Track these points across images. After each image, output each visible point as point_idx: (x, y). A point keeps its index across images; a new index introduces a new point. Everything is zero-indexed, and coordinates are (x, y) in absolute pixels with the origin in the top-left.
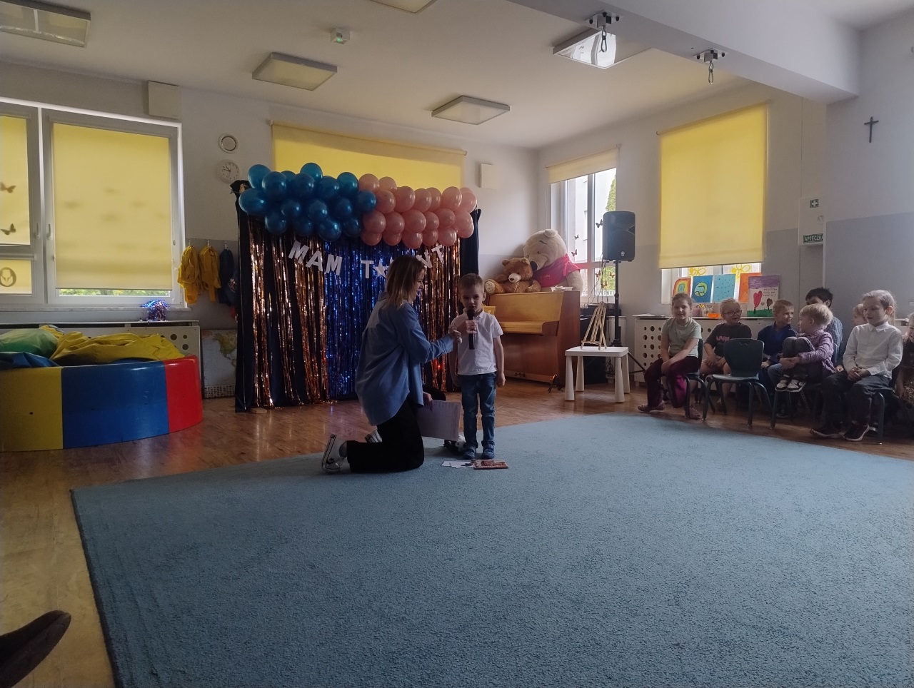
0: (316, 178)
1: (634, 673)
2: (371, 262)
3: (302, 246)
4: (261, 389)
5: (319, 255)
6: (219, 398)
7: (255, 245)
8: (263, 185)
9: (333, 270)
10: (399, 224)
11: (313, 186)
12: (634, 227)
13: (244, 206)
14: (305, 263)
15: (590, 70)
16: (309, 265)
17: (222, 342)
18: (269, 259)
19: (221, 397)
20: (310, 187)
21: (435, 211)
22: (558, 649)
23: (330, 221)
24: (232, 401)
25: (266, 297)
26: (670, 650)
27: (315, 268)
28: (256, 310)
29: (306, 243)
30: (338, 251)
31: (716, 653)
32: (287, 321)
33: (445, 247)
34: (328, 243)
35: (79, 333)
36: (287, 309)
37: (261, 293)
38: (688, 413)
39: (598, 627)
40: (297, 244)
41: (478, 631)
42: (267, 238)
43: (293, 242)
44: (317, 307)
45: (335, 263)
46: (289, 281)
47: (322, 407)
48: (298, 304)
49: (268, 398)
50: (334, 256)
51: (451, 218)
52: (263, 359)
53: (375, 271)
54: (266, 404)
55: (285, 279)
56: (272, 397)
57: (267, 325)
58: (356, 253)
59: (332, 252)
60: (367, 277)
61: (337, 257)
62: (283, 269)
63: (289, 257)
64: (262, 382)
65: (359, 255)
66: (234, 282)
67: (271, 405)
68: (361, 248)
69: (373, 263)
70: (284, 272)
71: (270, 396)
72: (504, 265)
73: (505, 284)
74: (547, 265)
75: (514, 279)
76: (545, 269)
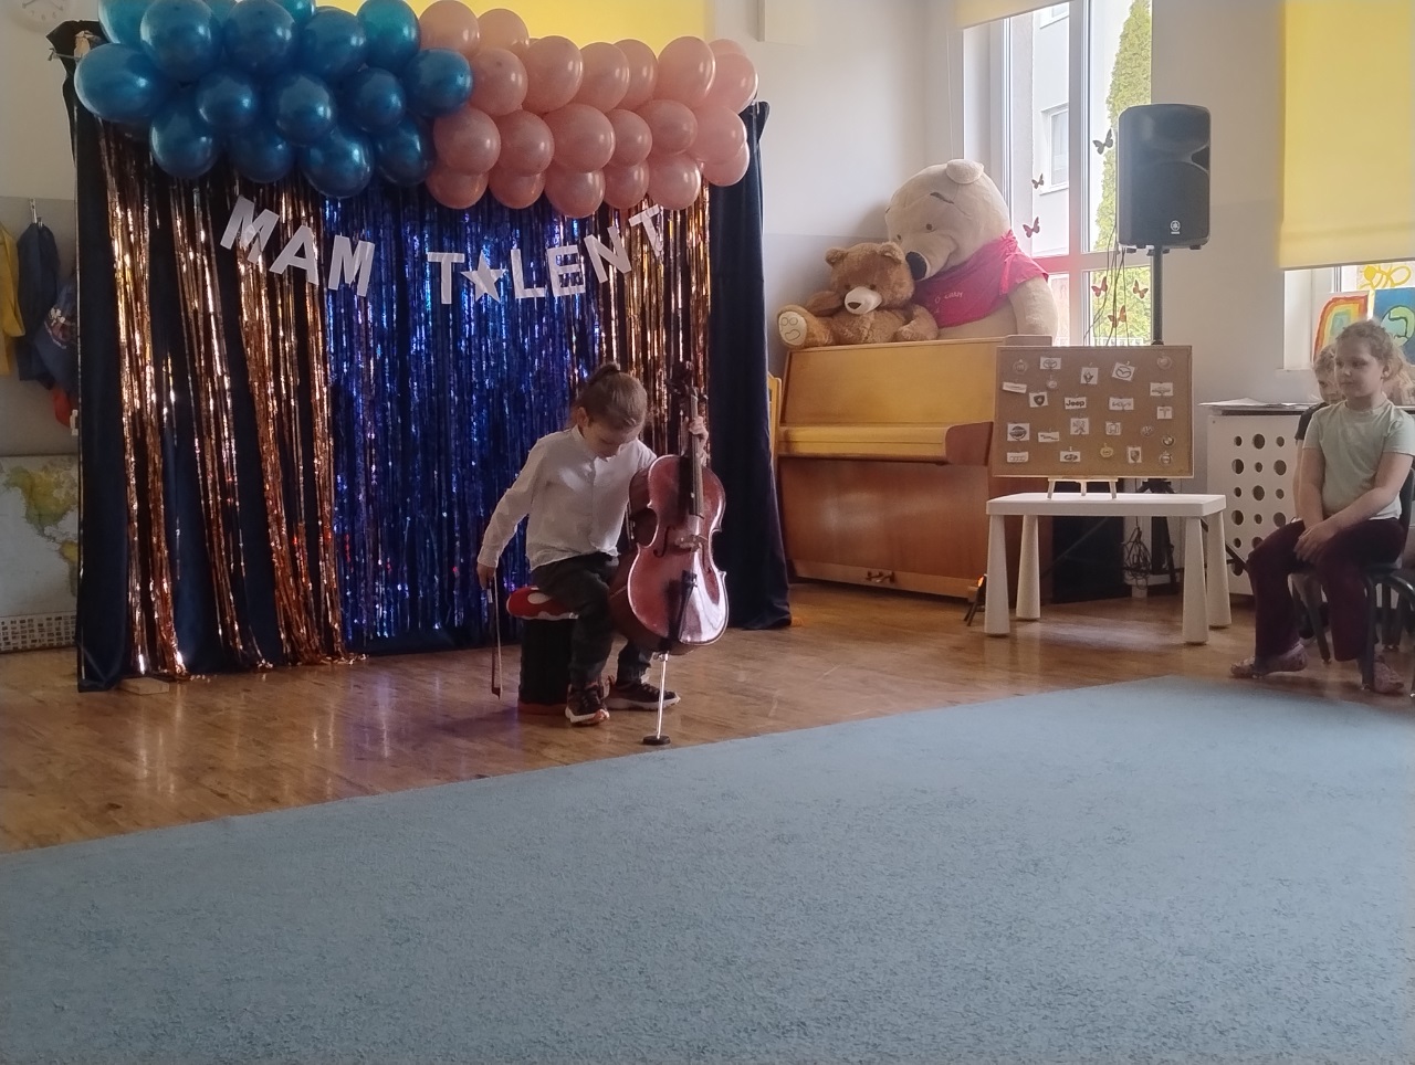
0: (296, 14)
2: (459, 258)
3: (258, 211)
4: (149, 623)
5: (306, 236)
6: (25, 651)
7: (124, 209)
8: (145, 34)
9: (349, 280)
10: (538, 146)
11: (289, 35)
12: (1206, 152)
13: (90, 93)
14: (268, 262)
16: (279, 267)
17: (30, 492)
18: (163, 250)
19: (34, 649)
20: (281, 41)
21: (638, 109)
23: (339, 139)
24: (69, 661)
25: (157, 365)
27: (298, 275)
28: (132, 402)
29: (267, 203)
30: (360, 227)
32: (219, 430)
33: (667, 213)
34: (333, 203)
36: (219, 395)
37: (143, 349)
38: (1370, 679)
40: (244, 207)
42: (156, 189)
43: (234, 200)
44: (305, 389)
45: (356, 260)
46: (223, 313)
47: (326, 673)
48: (250, 379)
49: (171, 653)
50: (351, 240)
51: (685, 128)
52: (155, 540)
53: (468, 284)
54: (164, 667)
55: (211, 310)
56: (181, 648)
57: (163, 443)
58: (413, 233)
59: (347, 230)
60: (446, 299)
61: (360, 242)
62: (204, 281)
63: (222, 244)
64: (151, 604)
65: (421, 237)
66: (62, 320)
67: (178, 669)
68: (427, 218)
69: (463, 261)
70: (209, 289)
71: (175, 645)
72: (833, 264)
73: (836, 318)
74: (953, 263)
75: (859, 304)
76: (950, 275)
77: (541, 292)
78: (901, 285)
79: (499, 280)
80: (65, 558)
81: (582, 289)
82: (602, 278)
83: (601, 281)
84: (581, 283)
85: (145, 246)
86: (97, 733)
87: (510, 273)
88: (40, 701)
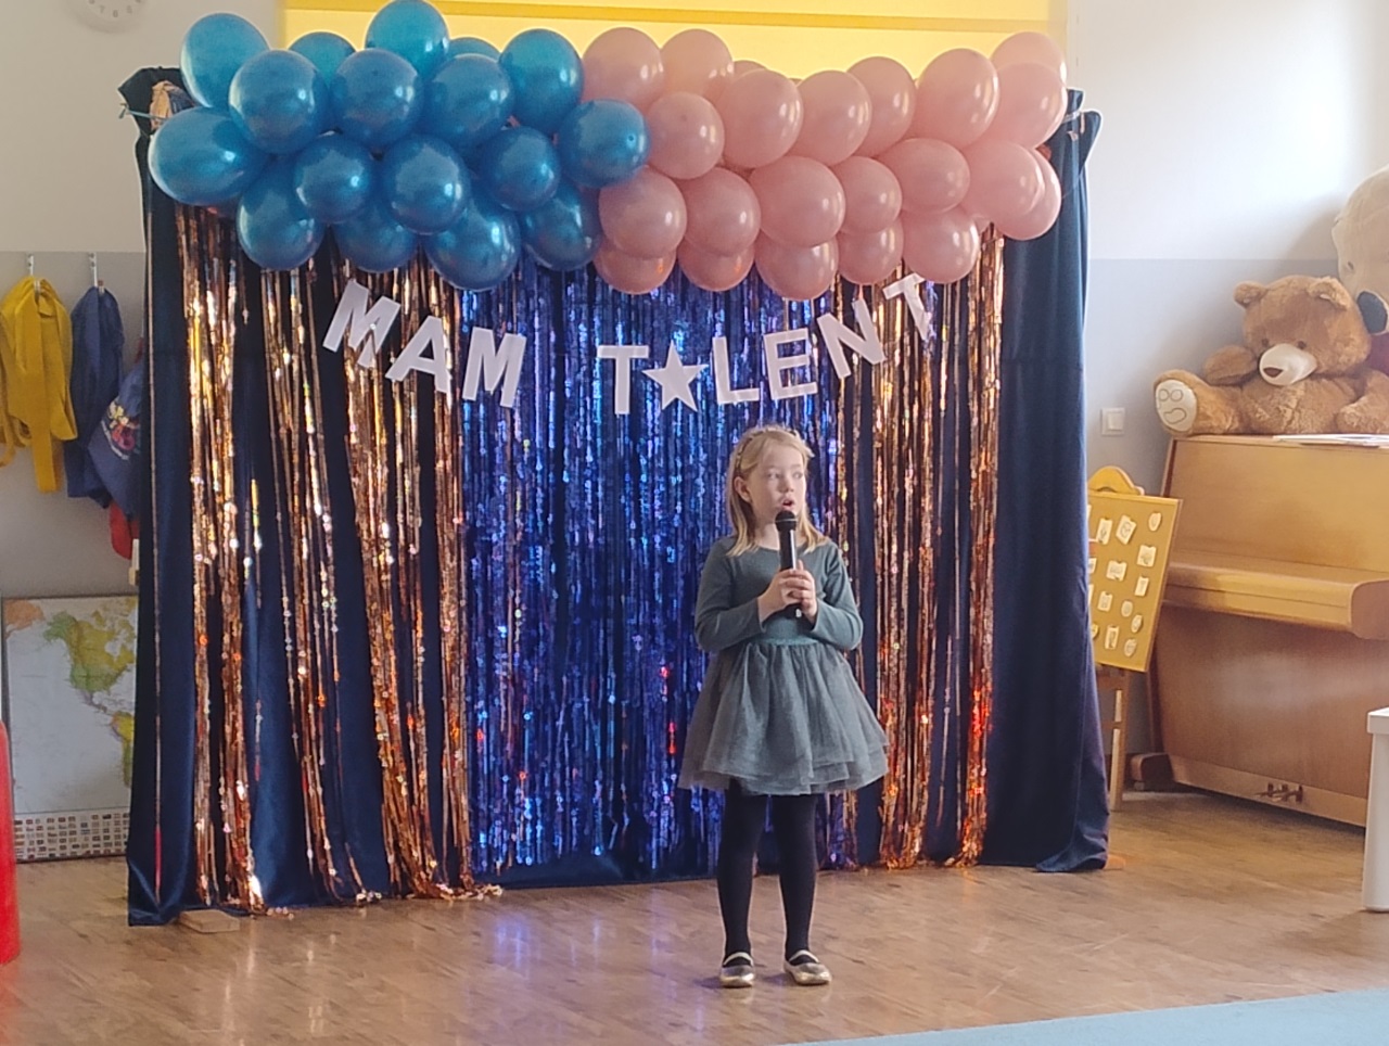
2: (642, 351)
3: (375, 298)
4: (218, 838)
5: (436, 330)
6: (65, 860)
9: (490, 388)
10: (736, 218)
14: (384, 363)
16: (399, 371)
17: (78, 647)
18: (251, 353)
19: (75, 858)
23: (475, 219)
25: (240, 497)
27: (425, 381)
28: (205, 549)
29: (380, 291)
30: (509, 315)
34: (473, 289)
36: (317, 539)
42: (245, 272)
43: (343, 285)
44: (429, 532)
45: (499, 359)
46: (325, 432)
48: (357, 520)
49: (244, 875)
50: (496, 332)
51: (950, 176)
52: (228, 729)
53: (653, 386)
54: (236, 895)
55: (310, 429)
56: (256, 872)
57: (243, 603)
58: (578, 321)
59: (490, 317)
60: (622, 407)
61: (507, 335)
62: (302, 390)
63: (326, 344)
64: (221, 813)
65: (590, 325)
67: (252, 901)
68: (598, 298)
69: (646, 355)
70: (307, 401)
71: (250, 867)
72: (1246, 305)
73: (1246, 388)
75: (1280, 371)
77: (753, 394)
78: (1346, 345)
79: (695, 380)
81: (813, 388)
82: (843, 371)
83: (842, 377)
84: (812, 380)
85: (227, 348)
86: (148, 984)
87: (711, 373)
88: (82, 936)
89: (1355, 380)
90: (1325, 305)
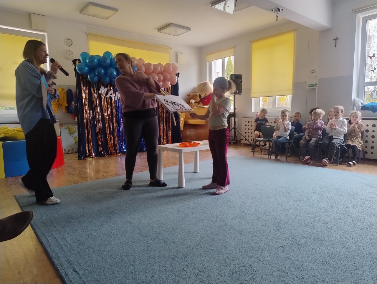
0: (110, 58)
1: (268, 258)
3: (104, 88)
4: (89, 149)
5: (112, 92)
6: (69, 153)
7: (84, 87)
8: (87, 61)
12: (242, 80)
13: (78, 70)
14: (106, 96)
15: (224, 13)
16: (108, 96)
17: (69, 130)
18: (90, 94)
19: (70, 153)
20: (108, 62)
21: (161, 74)
22: (237, 251)
24: (77, 155)
25: (89, 110)
26: (280, 248)
27: (111, 98)
28: (86, 116)
29: (106, 87)
31: (297, 249)
32: (99, 121)
33: (165, 89)
35: (7, 127)
36: (99, 115)
37: (87, 108)
39: (250, 241)
40: (102, 87)
41: (204, 245)
42: (89, 84)
43: (101, 86)
44: (112, 114)
46: (99, 103)
47: (115, 156)
48: (104, 113)
49: (92, 153)
51: (168, 76)
52: (89, 137)
54: (91, 156)
55: (97, 103)
56: (94, 153)
57: (90, 122)
62: (96, 98)
63: (99, 93)
64: (89, 147)
66: (74, 104)
67: (93, 156)
70: (97, 100)
71: (93, 152)
72: (188, 96)
73: (189, 104)
74: (205, 96)
75: (192, 102)
76: (205, 98)
78: (198, 99)
80: (75, 140)
85: (87, 93)
88: (72, 161)
89: (199, 103)
90: (196, 96)
